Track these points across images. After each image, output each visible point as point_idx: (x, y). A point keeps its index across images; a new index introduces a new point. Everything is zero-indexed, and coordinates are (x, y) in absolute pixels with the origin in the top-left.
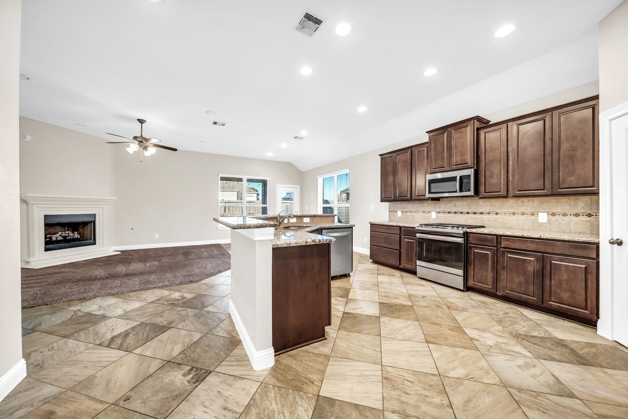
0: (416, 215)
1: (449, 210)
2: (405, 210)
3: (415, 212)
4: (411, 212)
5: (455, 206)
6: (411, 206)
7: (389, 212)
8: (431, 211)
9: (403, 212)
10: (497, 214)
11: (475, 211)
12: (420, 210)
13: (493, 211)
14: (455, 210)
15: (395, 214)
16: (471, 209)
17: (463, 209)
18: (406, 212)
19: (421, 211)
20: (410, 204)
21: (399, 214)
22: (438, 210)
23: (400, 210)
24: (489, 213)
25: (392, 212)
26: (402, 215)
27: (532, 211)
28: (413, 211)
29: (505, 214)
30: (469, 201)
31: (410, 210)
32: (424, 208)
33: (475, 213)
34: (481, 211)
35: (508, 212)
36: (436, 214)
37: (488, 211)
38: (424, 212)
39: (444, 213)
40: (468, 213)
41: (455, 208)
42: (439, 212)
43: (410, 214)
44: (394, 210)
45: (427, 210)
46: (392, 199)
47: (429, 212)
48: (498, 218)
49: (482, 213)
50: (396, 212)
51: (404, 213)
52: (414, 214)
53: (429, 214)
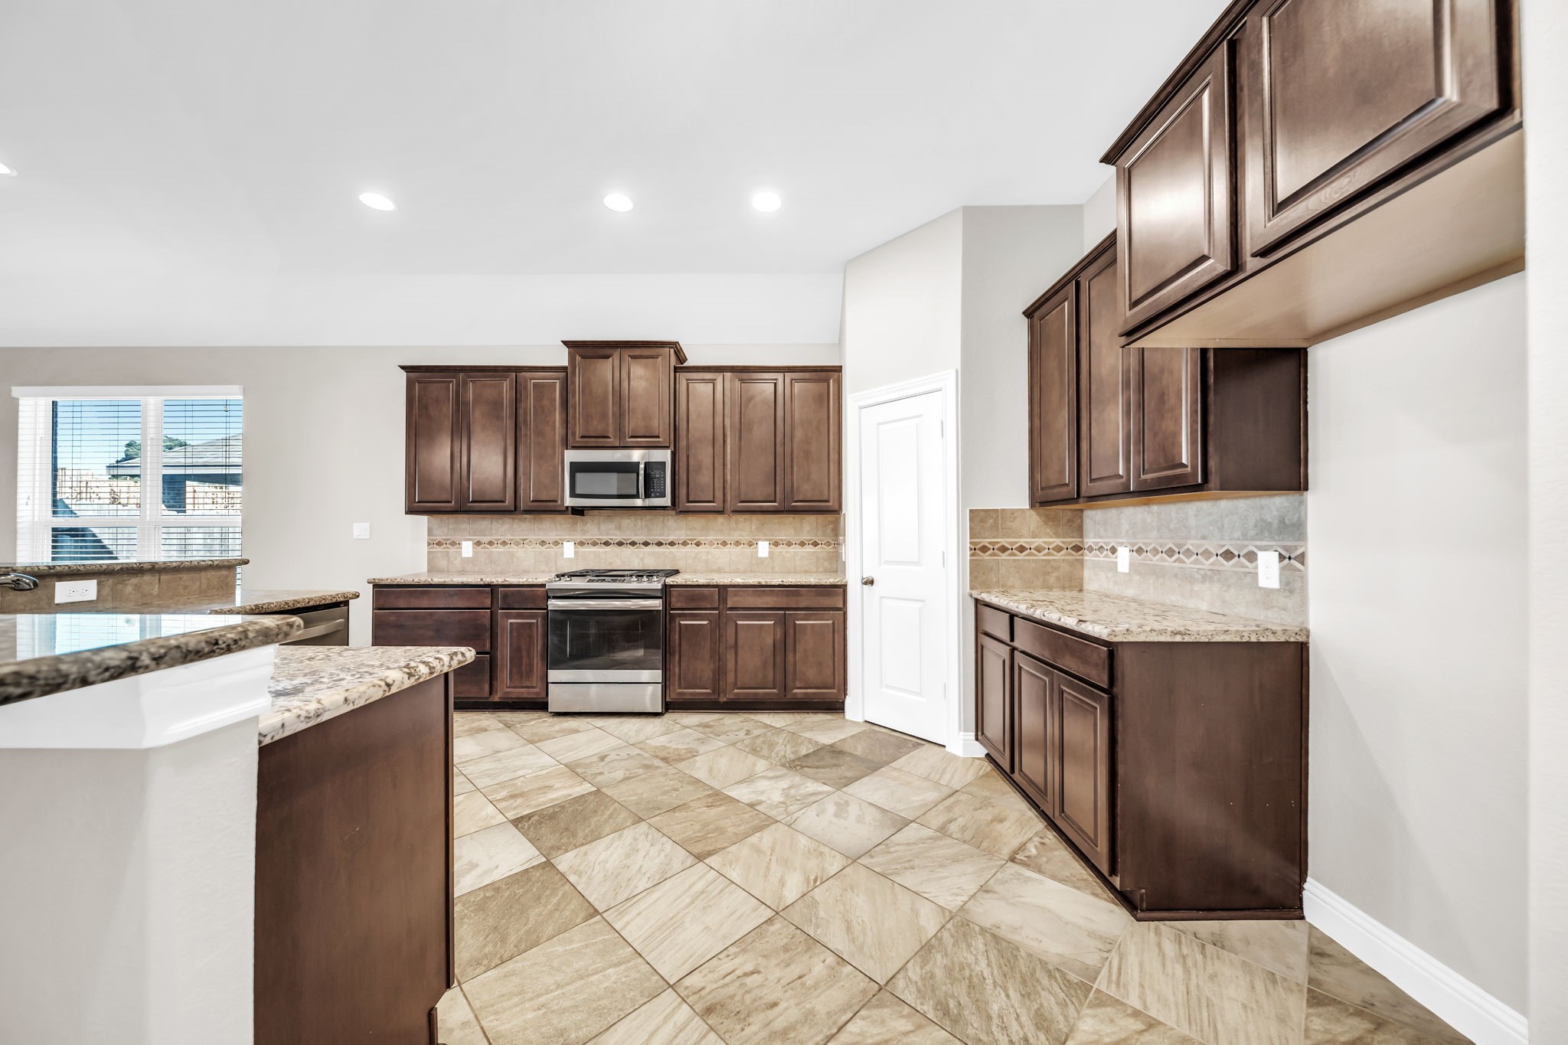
0: (519, 551)
1: (605, 538)
2: (486, 539)
3: (517, 544)
4: (504, 543)
5: (619, 528)
6: (507, 526)
7: (429, 544)
8: (563, 540)
9: (478, 543)
10: (698, 544)
11: (661, 539)
12: (531, 537)
13: (691, 540)
14: (619, 538)
15: (452, 550)
16: (653, 535)
17: (636, 535)
18: (491, 543)
19: (535, 540)
20: (501, 521)
21: (467, 549)
22: (580, 537)
23: (469, 540)
24: (685, 544)
25: (439, 544)
26: (475, 553)
27: (749, 538)
28: (512, 540)
29: (711, 544)
30: (648, 518)
31: (503, 538)
32: (541, 533)
33: (660, 544)
34: (671, 538)
35: (716, 540)
36: (575, 547)
37: (684, 538)
38: (543, 543)
39: (595, 544)
40: (646, 544)
41: (618, 533)
42: (582, 544)
43: (502, 549)
44: (448, 540)
45: (551, 536)
46: (451, 507)
47: (556, 543)
48: (700, 552)
49: (672, 544)
50: (453, 544)
51: (484, 548)
52: (514, 548)
53: (555, 549)
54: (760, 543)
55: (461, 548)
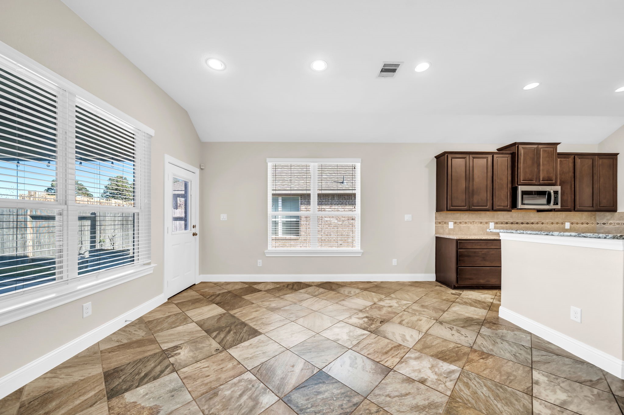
0: (471, 226)
1: (506, 221)
2: (458, 221)
3: (471, 223)
4: (466, 223)
6: (466, 216)
7: (436, 223)
8: (489, 222)
9: (455, 223)
10: (542, 223)
11: (528, 221)
12: (476, 221)
13: (540, 222)
14: (511, 221)
15: (445, 225)
18: (460, 223)
19: (478, 221)
20: (464, 214)
21: (451, 225)
22: (496, 221)
23: (452, 221)
24: (537, 223)
25: (440, 223)
26: (454, 227)
27: (562, 221)
28: (469, 221)
29: (547, 223)
30: (523, 213)
31: (465, 221)
32: (480, 219)
34: (532, 221)
35: (549, 222)
36: (495, 225)
37: (537, 221)
38: (481, 223)
39: (502, 223)
41: (511, 219)
42: (497, 223)
43: (465, 225)
44: (443, 221)
45: (485, 220)
46: (465, 208)
47: (487, 223)
49: (532, 223)
50: (445, 223)
51: (458, 225)
52: (469, 225)
53: (486, 225)
54: (566, 223)
55: (448, 225)
